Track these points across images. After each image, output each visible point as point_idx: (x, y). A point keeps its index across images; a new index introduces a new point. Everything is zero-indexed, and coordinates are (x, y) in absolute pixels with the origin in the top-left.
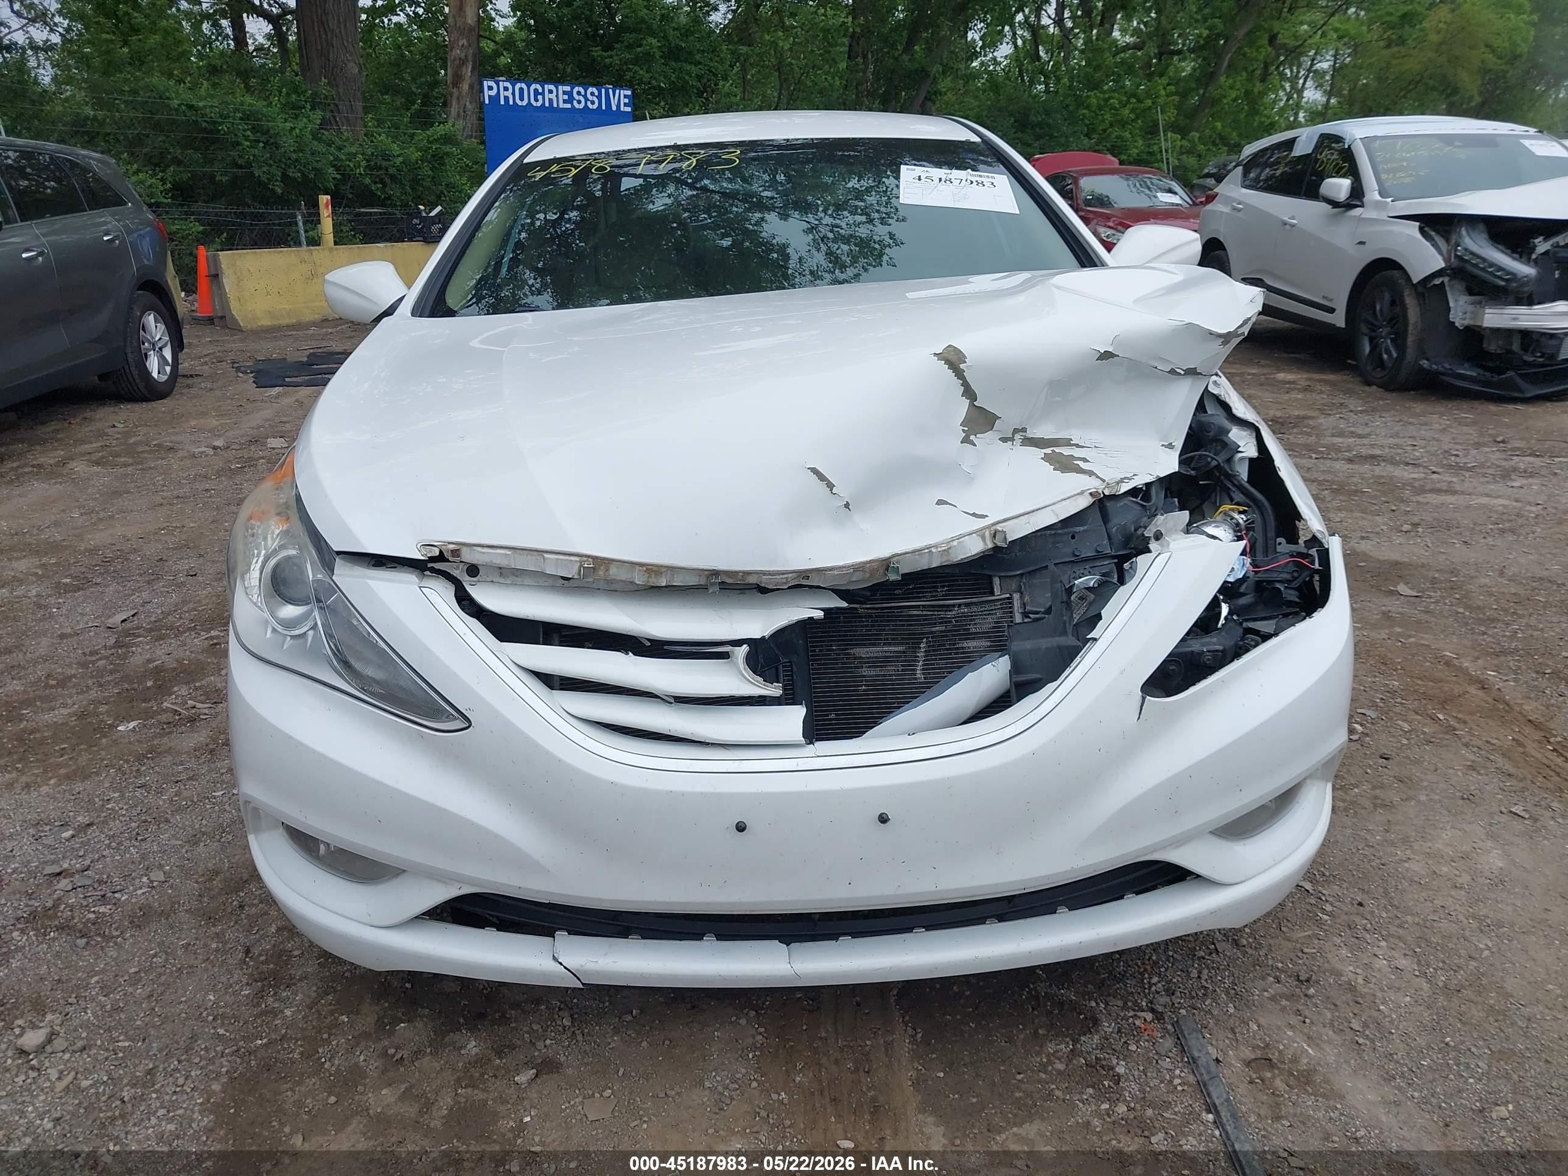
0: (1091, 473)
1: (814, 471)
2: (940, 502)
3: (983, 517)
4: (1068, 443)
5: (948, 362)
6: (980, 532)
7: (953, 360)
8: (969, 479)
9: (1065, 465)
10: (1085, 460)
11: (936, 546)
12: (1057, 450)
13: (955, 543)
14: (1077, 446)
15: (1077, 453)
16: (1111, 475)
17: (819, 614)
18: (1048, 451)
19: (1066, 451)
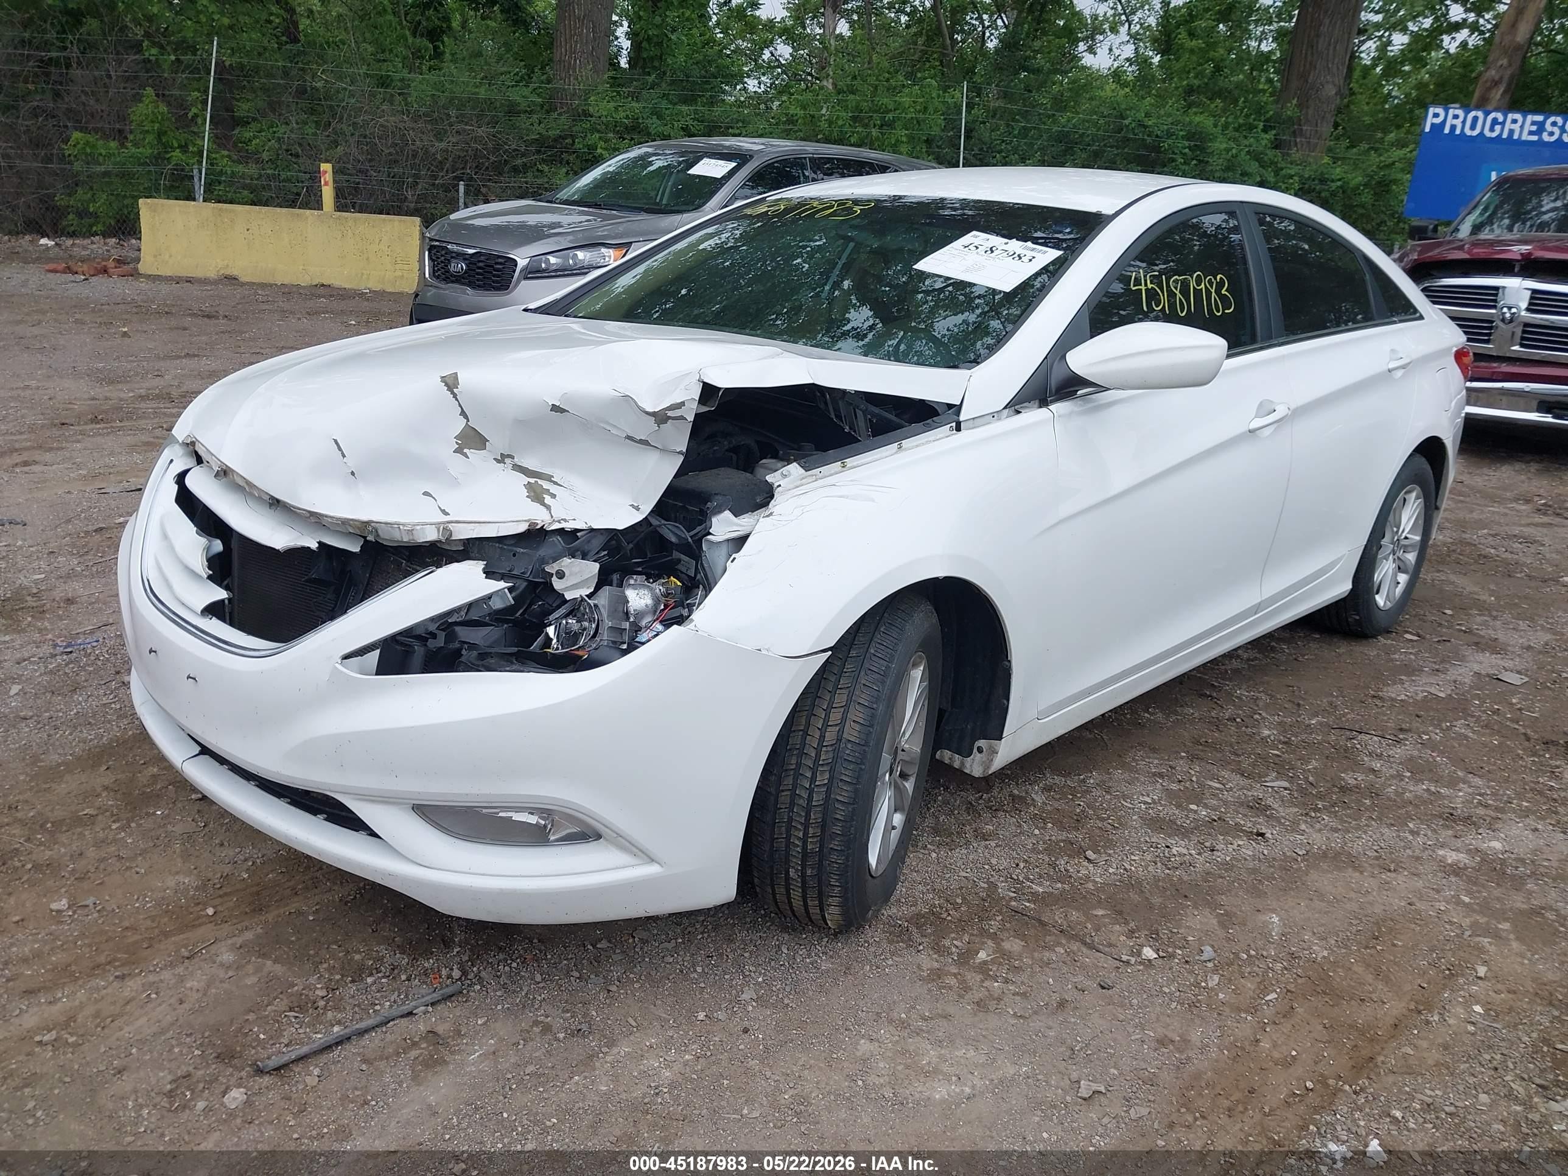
0: (548, 508)
1: (336, 441)
2: (426, 494)
3: (447, 514)
4: (549, 478)
5: (447, 385)
6: (437, 525)
7: (451, 383)
8: (454, 482)
9: (537, 495)
10: (553, 496)
11: (404, 525)
12: (540, 482)
13: (418, 527)
14: (555, 483)
15: (553, 489)
16: (557, 513)
17: (314, 546)
18: (532, 480)
19: (546, 485)
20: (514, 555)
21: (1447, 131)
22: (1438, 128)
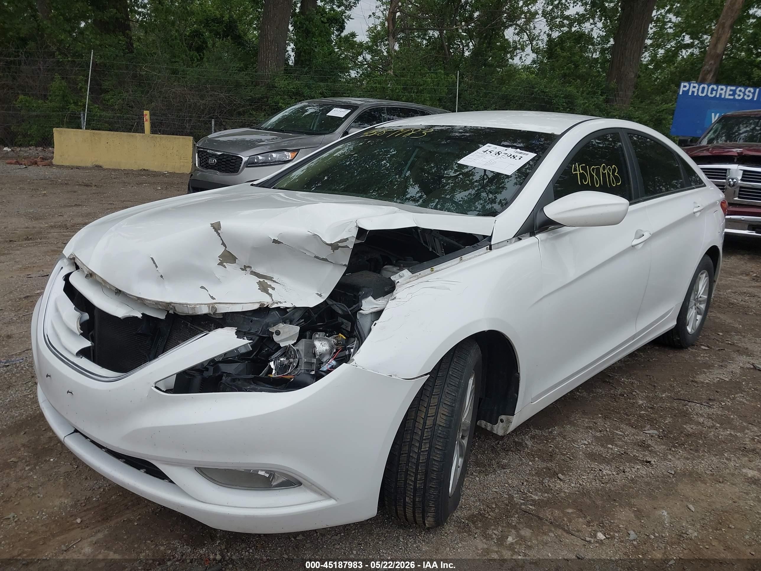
0: (271, 295)
1: (152, 259)
2: (202, 287)
3: (214, 299)
4: (271, 279)
5: (214, 228)
6: (209, 305)
7: (216, 227)
8: (218, 281)
9: (264, 288)
10: (273, 289)
11: (190, 305)
12: (266, 281)
13: (198, 306)
14: (274, 281)
15: (273, 285)
16: (276, 298)
17: (140, 316)
18: (262, 280)
19: (269, 282)
20: (251, 321)
21: (690, 94)
22: (686, 93)
